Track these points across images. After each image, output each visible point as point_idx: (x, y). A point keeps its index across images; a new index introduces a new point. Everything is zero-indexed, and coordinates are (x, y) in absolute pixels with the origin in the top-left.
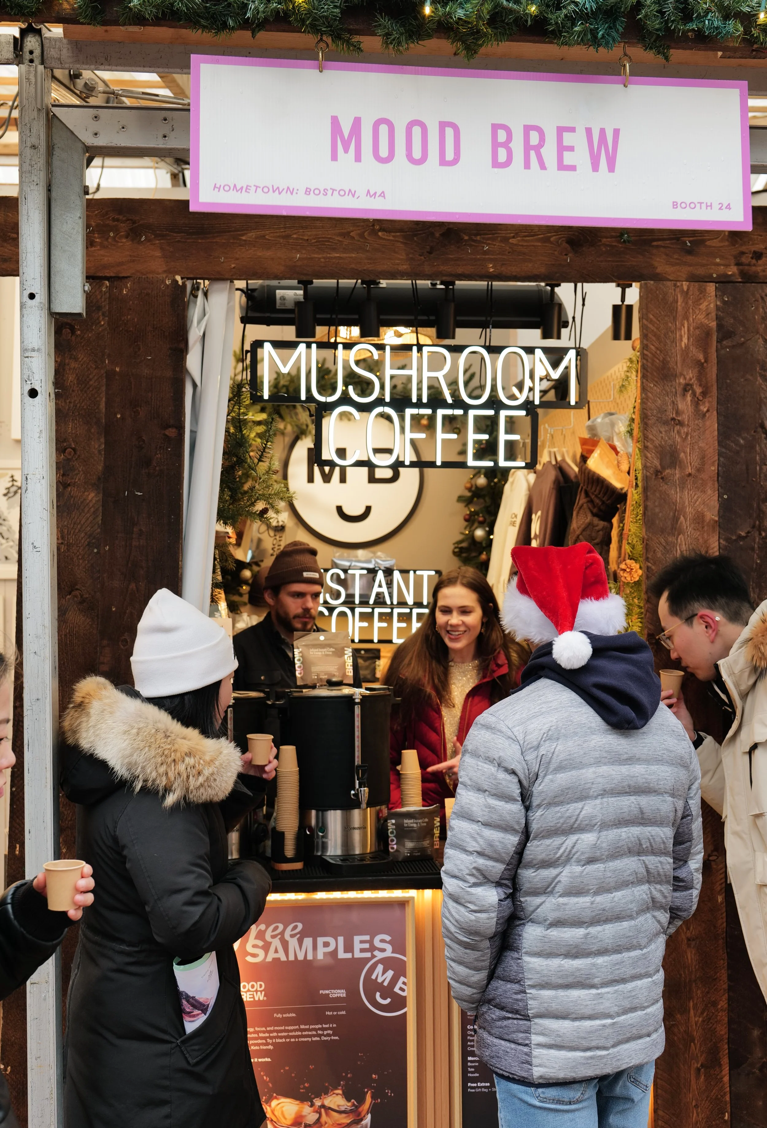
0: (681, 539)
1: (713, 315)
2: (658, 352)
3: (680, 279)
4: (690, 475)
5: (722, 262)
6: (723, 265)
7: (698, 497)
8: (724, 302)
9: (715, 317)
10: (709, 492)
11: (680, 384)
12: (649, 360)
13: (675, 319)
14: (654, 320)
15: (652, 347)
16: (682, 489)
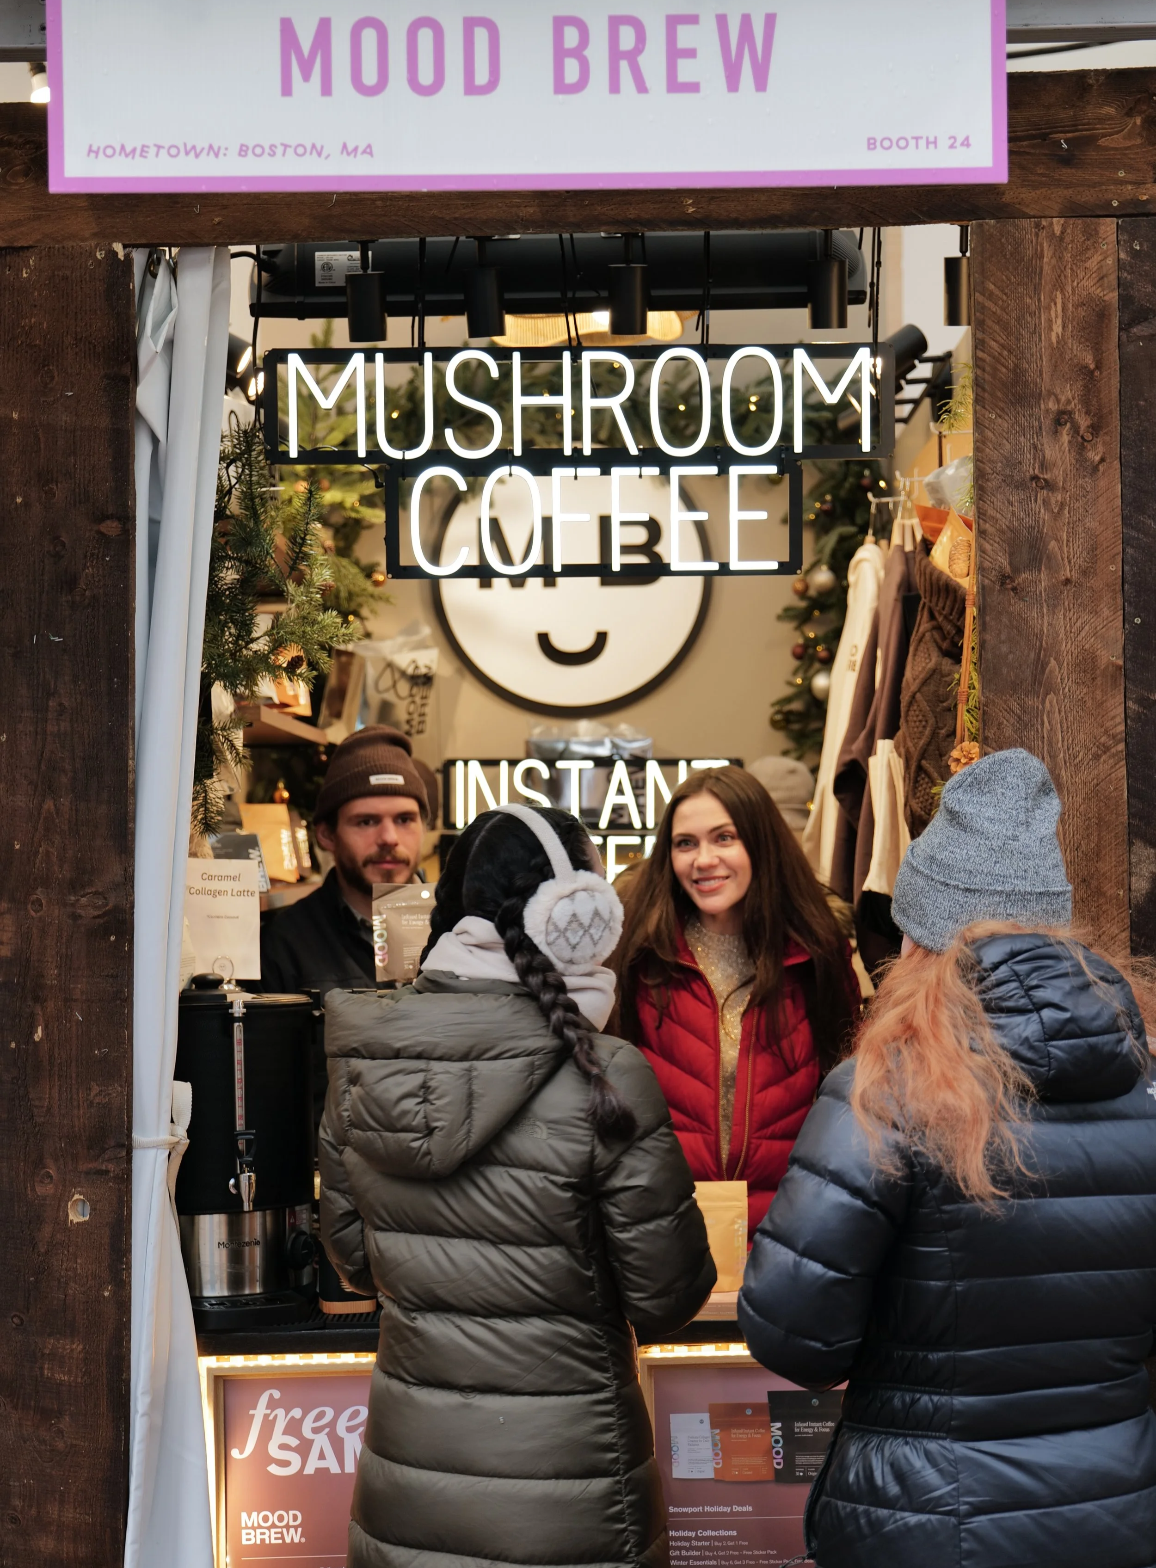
0: (1051, 703)
1: (1113, 279)
2: (1005, 353)
3: (1047, 213)
4: (1067, 581)
5: (1131, 177)
6: (1131, 183)
7: (1085, 623)
8: (1135, 254)
9: (1115, 283)
10: (1106, 612)
11: (1047, 411)
12: (988, 369)
13: (1037, 289)
14: (997, 292)
15: (993, 344)
16: (1053, 608)
